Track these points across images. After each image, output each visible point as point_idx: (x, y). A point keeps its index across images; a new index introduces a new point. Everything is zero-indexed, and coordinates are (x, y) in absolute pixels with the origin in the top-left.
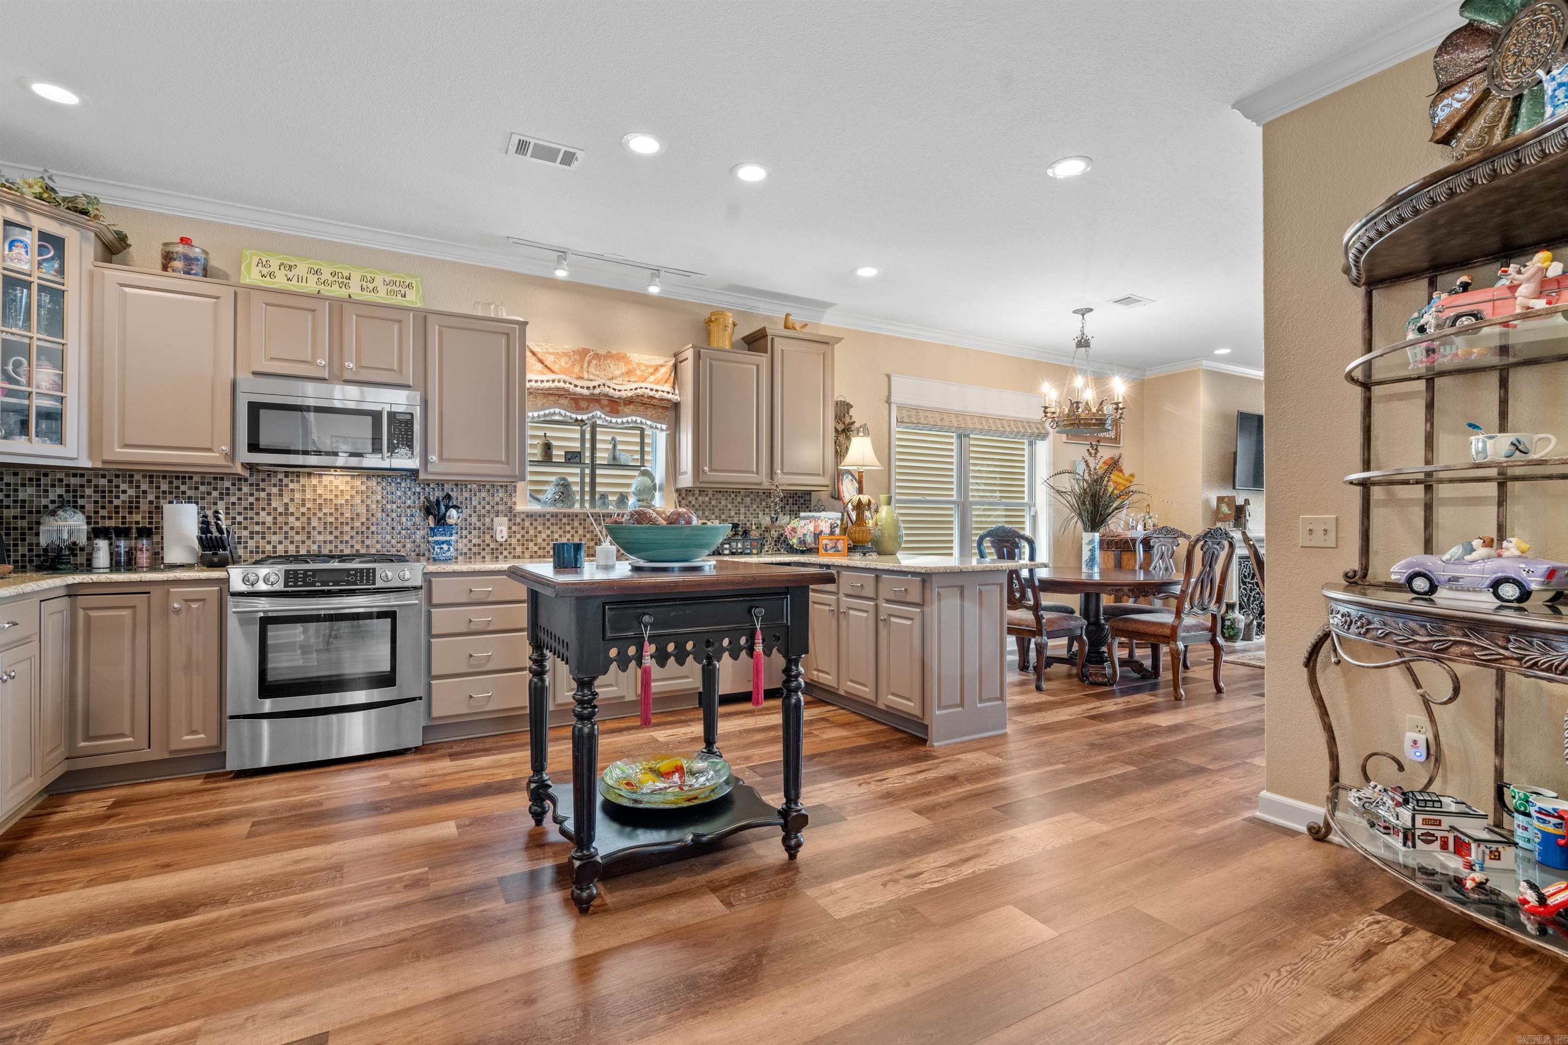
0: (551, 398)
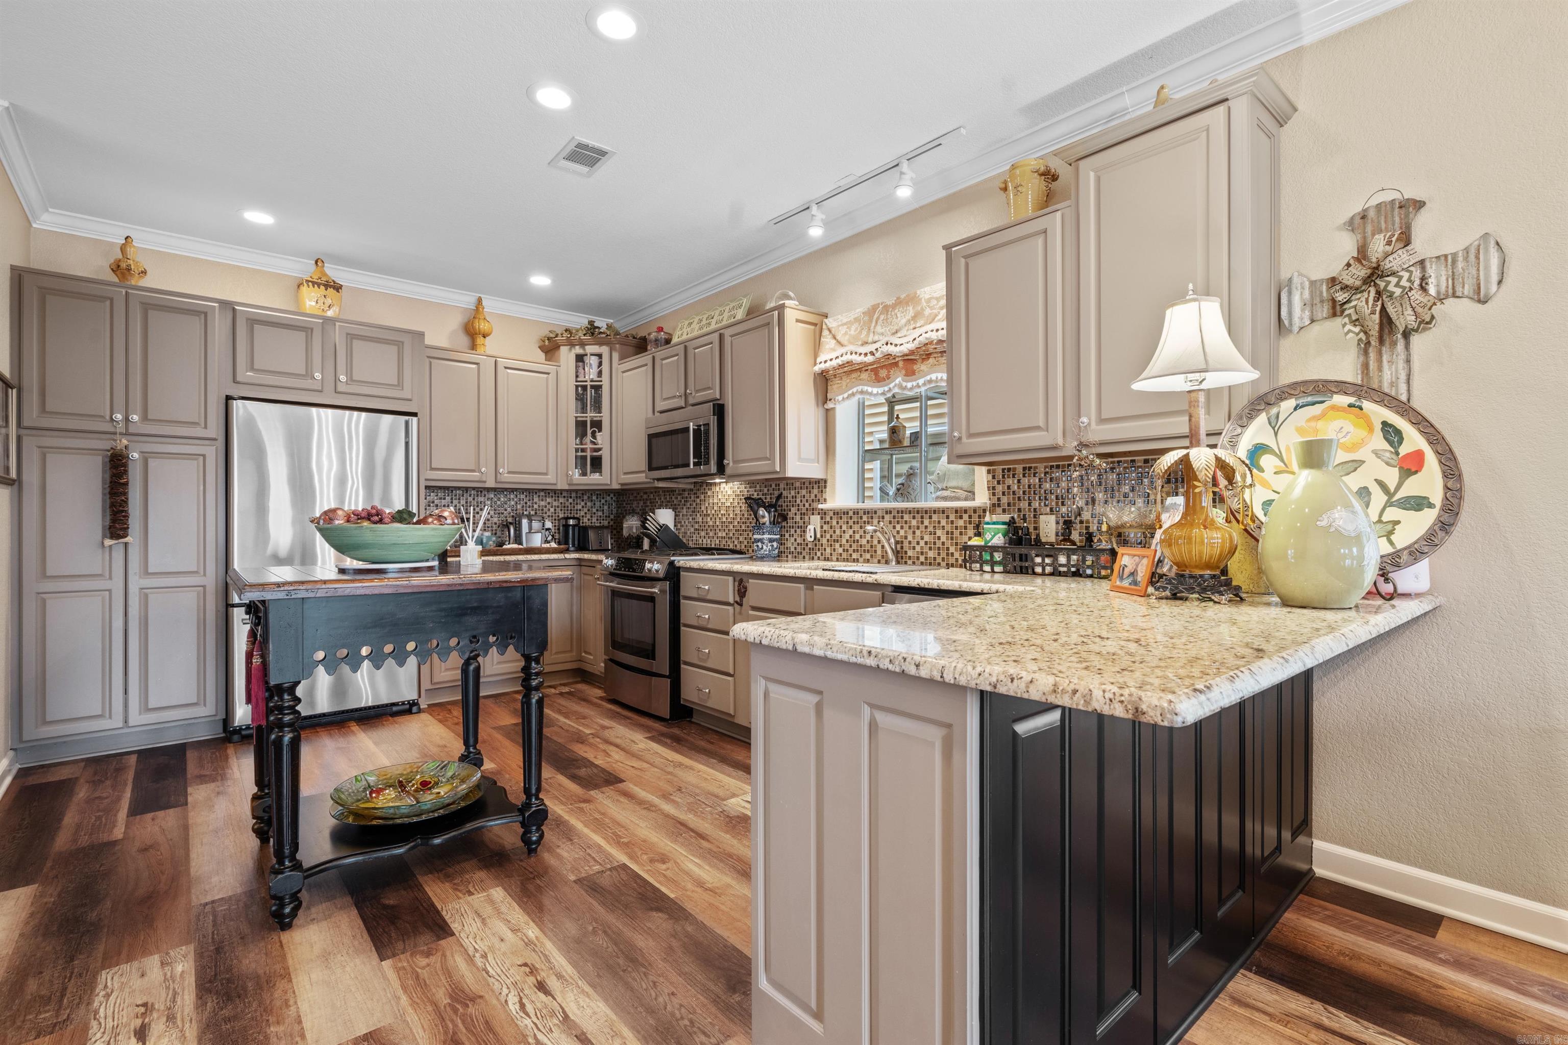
0: (854, 375)
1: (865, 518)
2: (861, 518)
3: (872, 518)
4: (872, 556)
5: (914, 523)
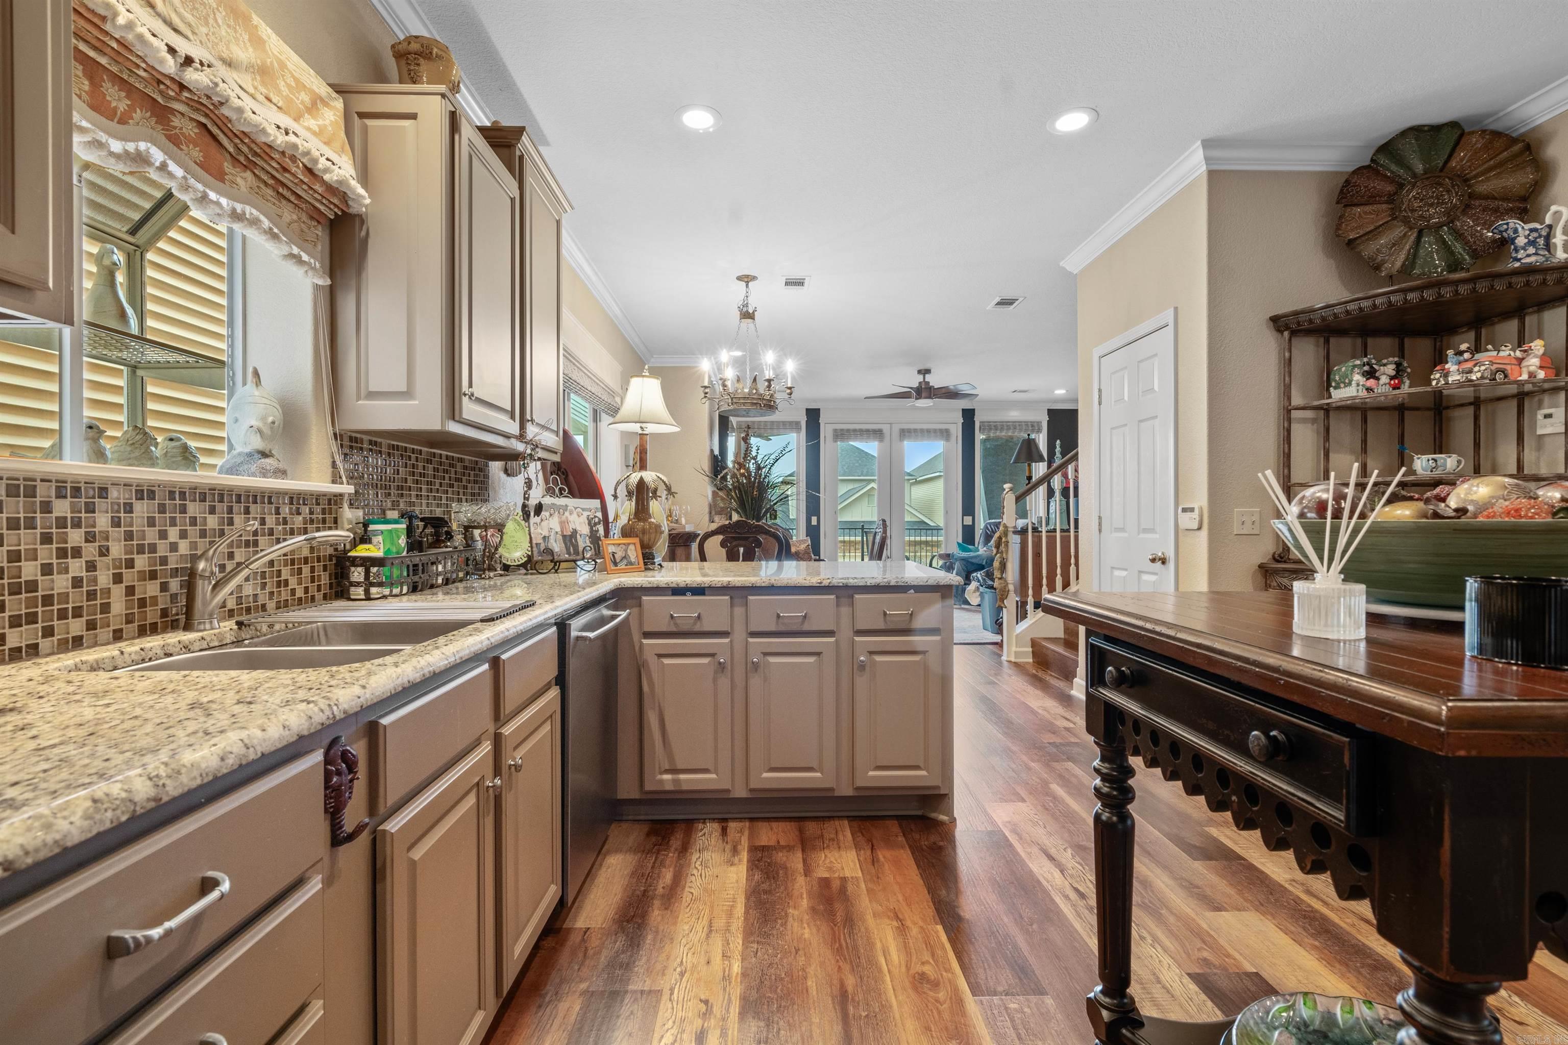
1: (62, 508)
2: (46, 507)
3: (90, 509)
4: (91, 626)
5: (212, 522)
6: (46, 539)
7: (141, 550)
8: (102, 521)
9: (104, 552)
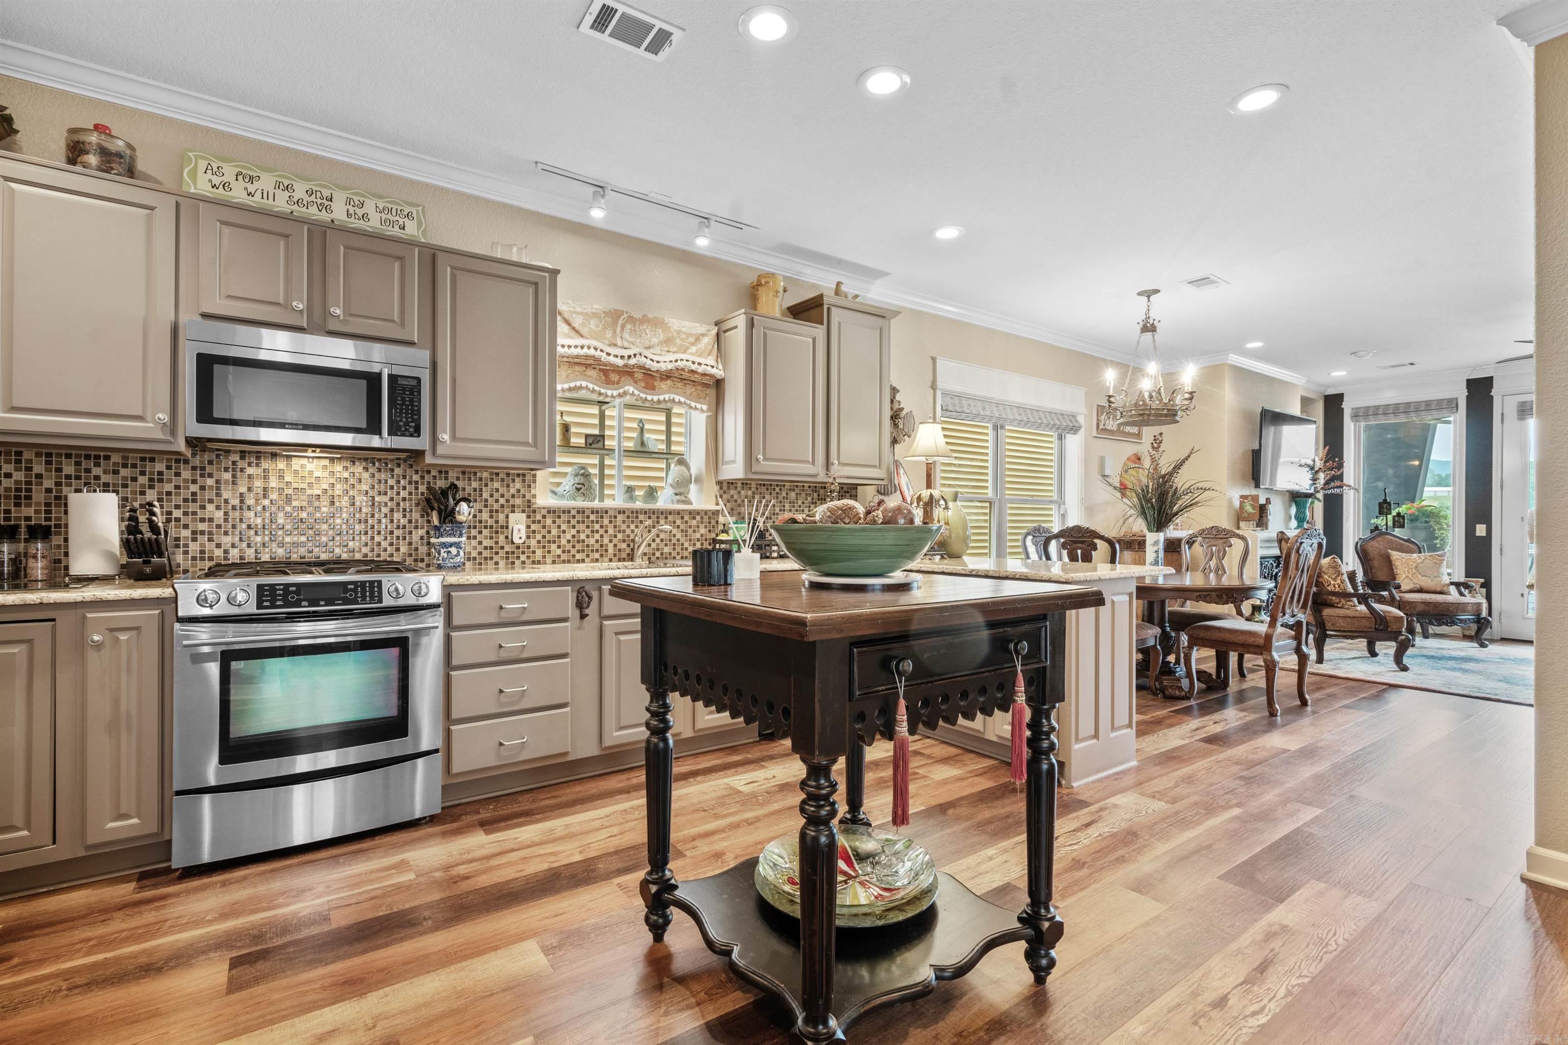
0: (577, 368)
1: (593, 517)
2: (588, 517)
3: (602, 517)
4: (602, 556)
6: (588, 527)
7: (619, 532)
8: (606, 521)
9: (606, 532)
